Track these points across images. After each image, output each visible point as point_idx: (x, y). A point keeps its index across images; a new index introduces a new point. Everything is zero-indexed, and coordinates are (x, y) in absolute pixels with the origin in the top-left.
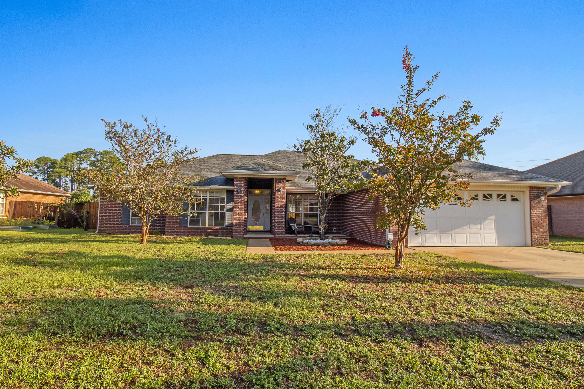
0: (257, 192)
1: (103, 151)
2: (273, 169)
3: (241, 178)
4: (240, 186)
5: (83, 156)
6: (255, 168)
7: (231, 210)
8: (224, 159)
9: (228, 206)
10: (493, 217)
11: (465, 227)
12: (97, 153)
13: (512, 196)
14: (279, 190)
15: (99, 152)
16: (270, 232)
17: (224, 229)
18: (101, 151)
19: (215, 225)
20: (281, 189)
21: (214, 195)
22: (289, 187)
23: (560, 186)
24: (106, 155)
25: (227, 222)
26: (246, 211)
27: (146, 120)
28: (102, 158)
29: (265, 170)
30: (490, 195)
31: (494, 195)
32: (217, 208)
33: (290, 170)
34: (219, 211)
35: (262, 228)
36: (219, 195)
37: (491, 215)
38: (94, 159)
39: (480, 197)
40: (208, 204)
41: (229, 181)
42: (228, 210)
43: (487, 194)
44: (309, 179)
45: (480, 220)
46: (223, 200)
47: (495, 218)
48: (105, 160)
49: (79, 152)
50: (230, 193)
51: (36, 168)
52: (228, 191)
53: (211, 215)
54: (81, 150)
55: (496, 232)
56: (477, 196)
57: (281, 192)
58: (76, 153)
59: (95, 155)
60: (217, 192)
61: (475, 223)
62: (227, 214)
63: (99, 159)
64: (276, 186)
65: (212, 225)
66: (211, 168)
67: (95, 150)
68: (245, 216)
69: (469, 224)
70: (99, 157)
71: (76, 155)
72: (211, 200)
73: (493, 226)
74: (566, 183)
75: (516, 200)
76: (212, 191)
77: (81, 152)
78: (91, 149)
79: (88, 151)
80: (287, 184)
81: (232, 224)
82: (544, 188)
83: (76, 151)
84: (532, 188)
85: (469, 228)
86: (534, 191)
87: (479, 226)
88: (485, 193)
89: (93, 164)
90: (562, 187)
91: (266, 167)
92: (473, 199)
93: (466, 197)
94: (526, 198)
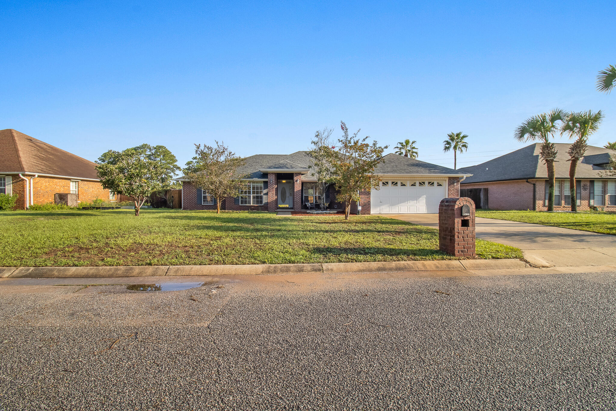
0: (284, 181)
1: (157, 146)
2: (292, 168)
3: (272, 173)
4: (272, 179)
5: (140, 151)
6: (281, 167)
7: (267, 194)
8: (261, 158)
9: (265, 191)
10: (425, 196)
11: (406, 202)
12: (152, 148)
13: (438, 183)
14: (297, 181)
15: (153, 147)
16: (292, 208)
17: (262, 206)
18: (155, 146)
19: (256, 204)
20: (298, 180)
21: (256, 185)
22: (303, 178)
23: (465, 177)
24: (159, 149)
25: (264, 201)
26: (277, 194)
27: (217, 143)
28: (156, 152)
29: (287, 168)
30: (424, 183)
31: (426, 183)
32: (257, 193)
33: (303, 168)
34: (259, 195)
35: (288, 206)
36: (259, 185)
37: (423, 195)
38: (150, 153)
39: (417, 184)
40: (252, 191)
41: (265, 175)
42: (265, 194)
44: (313, 175)
45: (416, 198)
46: (261, 188)
47: (426, 197)
48: (159, 154)
49: (137, 147)
50: (266, 183)
51: (102, 162)
52: (264, 182)
53: (254, 197)
54: (138, 146)
55: (426, 205)
56: (415, 183)
57: (298, 182)
58: (134, 148)
59: (150, 149)
60: (257, 182)
61: (413, 200)
62: (264, 197)
63: (154, 153)
64: (295, 178)
65: (255, 204)
66: (252, 166)
67: (149, 145)
68: (275, 197)
70: (153, 151)
71: (134, 150)
72: (254, 188)
73: (425, 201)
74: (470, 175)
75: (440, 185)
76: (254, 182)
77: (138, 147)
78: (146, 145)
79: (144, 147)
80: (302, 177)
81: (268, 202)
82: (458, 178)
83: (134, 146)
84: (450, 178)
87: (416, 201)
88: (421, 181)
89: (149, 157)
90: (466, 178)
91: (288, 166)
92: (412, 185)
93: (408, 184)
94: (446, 184)
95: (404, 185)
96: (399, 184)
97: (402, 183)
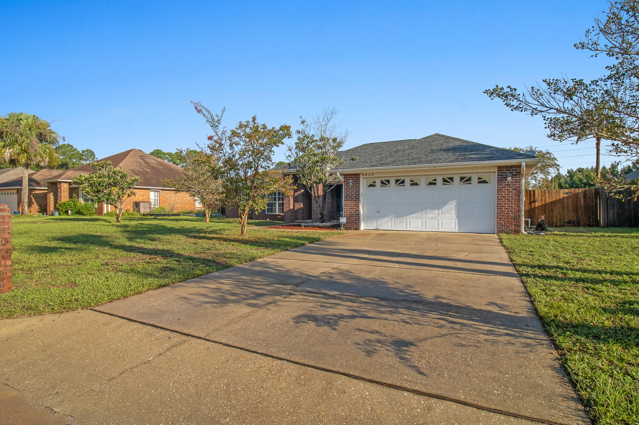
10: (454, 202)
11: (421, 213)
13: (479, 179)
30: (452, 179)
37: (452, 200)
39: (439, 181)
40: (277, 197)
43: (448, 178)
45: (438, 205)
47: (457, 203)
55: (457, 217)
56: (435, 180)
61: (433, 209)
65: (281, 213)
69: (425, 210)
73: (454, 211)
75: (485, 182)
84: (500, 168)
85: (425, 213)
86: (503, 171)
87: (436, 211)
92: (430, 184)
93: (423, 182)
94: (493, 179)
95: (416, 184)
96: (407, 182)
97: (411, 181)
